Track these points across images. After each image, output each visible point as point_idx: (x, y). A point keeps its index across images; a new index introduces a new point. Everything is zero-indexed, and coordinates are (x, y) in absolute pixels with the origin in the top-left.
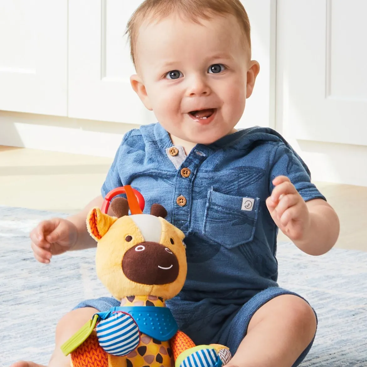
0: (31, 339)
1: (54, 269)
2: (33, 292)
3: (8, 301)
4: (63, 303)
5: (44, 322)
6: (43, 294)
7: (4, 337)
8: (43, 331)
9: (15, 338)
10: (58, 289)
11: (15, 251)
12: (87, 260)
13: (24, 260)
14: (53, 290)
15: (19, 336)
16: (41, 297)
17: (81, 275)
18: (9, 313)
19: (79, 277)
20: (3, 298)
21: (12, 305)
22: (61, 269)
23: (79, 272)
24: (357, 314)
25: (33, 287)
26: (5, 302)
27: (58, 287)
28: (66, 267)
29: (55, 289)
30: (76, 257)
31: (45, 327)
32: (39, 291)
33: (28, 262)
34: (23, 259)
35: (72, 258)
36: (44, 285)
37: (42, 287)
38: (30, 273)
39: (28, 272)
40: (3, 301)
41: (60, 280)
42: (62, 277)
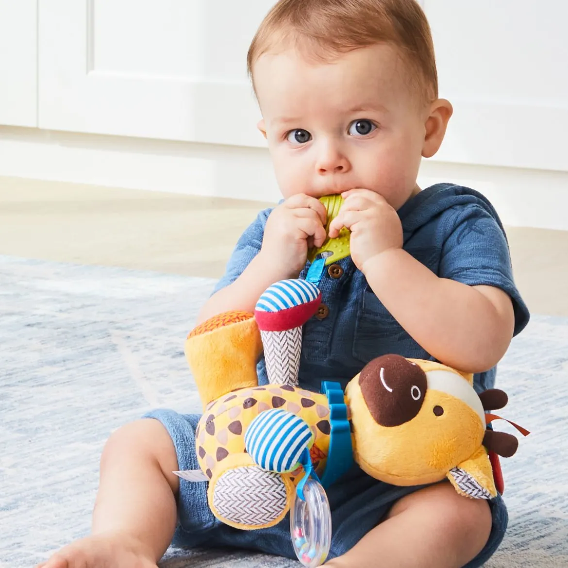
0: (76, 431)
1: (75, 338)
2: (56, 369)
3: (25, 381)
4: (103, 384)
5: (87, 409)
6: (71, 372)
7: (37, 429)
8: (89, 420)
9: (54, 430)
10: (90, 364)
11: (11, 314)
12: (117, 325)
13: (29, 325)
14: (83, 365)
15: (57, 427)
16: (70, 376)
17: (115, 345)
18: (32, 397)
19: (114, 348)
20: (17, 377)
21: (33, 387)
22: (84, 337)
23: (110, 341)
24: (518, 393)
25: (54, 363)
26: (22, 382)
27: (89, 362)
28: (91, 335)
29: (87, 364)
30: (101, 321)
31: (89, 415)
32: (64, 368)
33: (35, 329)
34: (27, 324)
35: (95, 322)
36: (68, 360)
37: (67, 362)
38: (43, 344)
39: (40, 342)
40: (19, 382)
41: (90, 352)
42: (90, 349)
